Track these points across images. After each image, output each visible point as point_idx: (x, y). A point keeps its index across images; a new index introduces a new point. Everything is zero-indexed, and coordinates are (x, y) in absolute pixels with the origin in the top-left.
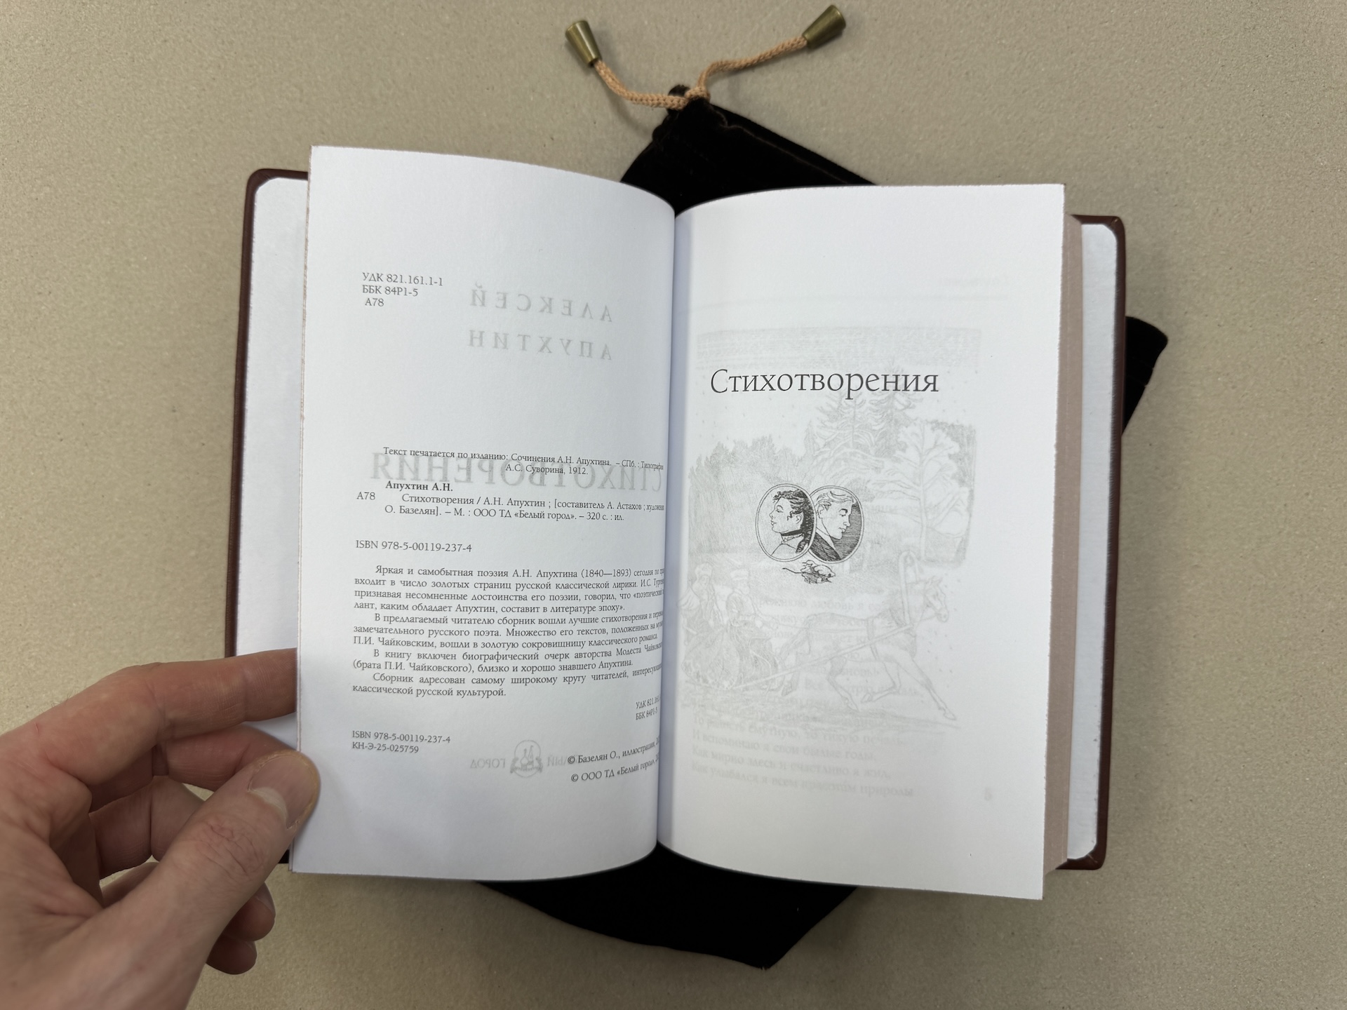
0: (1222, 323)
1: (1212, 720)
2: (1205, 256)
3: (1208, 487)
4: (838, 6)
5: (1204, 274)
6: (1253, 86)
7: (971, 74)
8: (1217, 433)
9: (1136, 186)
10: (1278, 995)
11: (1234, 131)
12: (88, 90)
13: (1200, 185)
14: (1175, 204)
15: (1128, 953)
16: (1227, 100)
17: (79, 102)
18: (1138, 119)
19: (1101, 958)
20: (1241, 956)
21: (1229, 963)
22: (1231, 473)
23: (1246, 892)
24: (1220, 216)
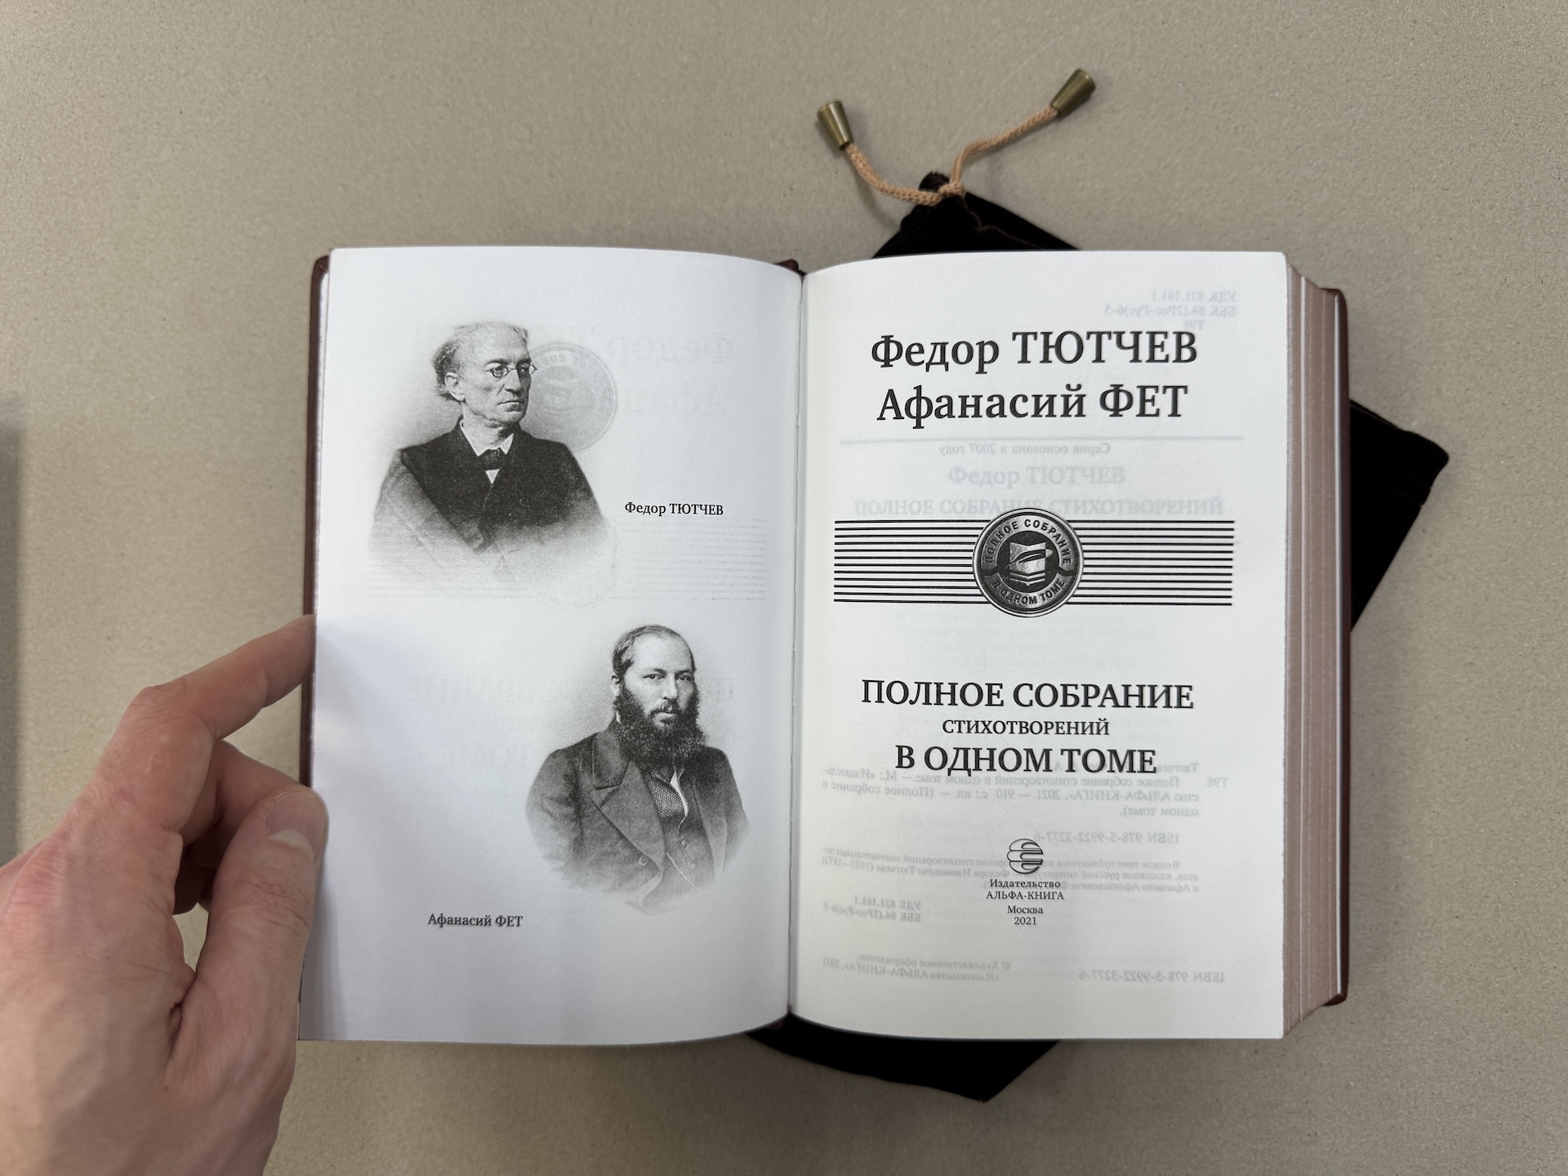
0: (1507, 402)
1: (1482, 831)
2: (1491, 329)
3: (1486, 579)
5: (1488, 349)
6: (1550, 147)
7: (1240, 129)
8: (1498, 520)
9: (1417, 252)
10: (1547, 1134)
11: (1526, 195)
14: (1458, 272)
15: (1382, 1079)
16: (1520, 162)
18: (1420, 180)
19: (1352, 1083)
20: (1507, 1089)
21: (1494, 1096)
22: (1511, 564)
23: (1515, 1019)
24: (1508, 286)
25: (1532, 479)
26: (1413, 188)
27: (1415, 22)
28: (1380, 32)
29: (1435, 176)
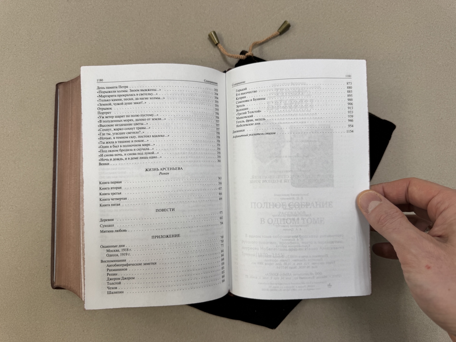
25: (419, 135)
26: (380, 54)
27: (378, 7)
28: (368, 10)
29: (386, 50)
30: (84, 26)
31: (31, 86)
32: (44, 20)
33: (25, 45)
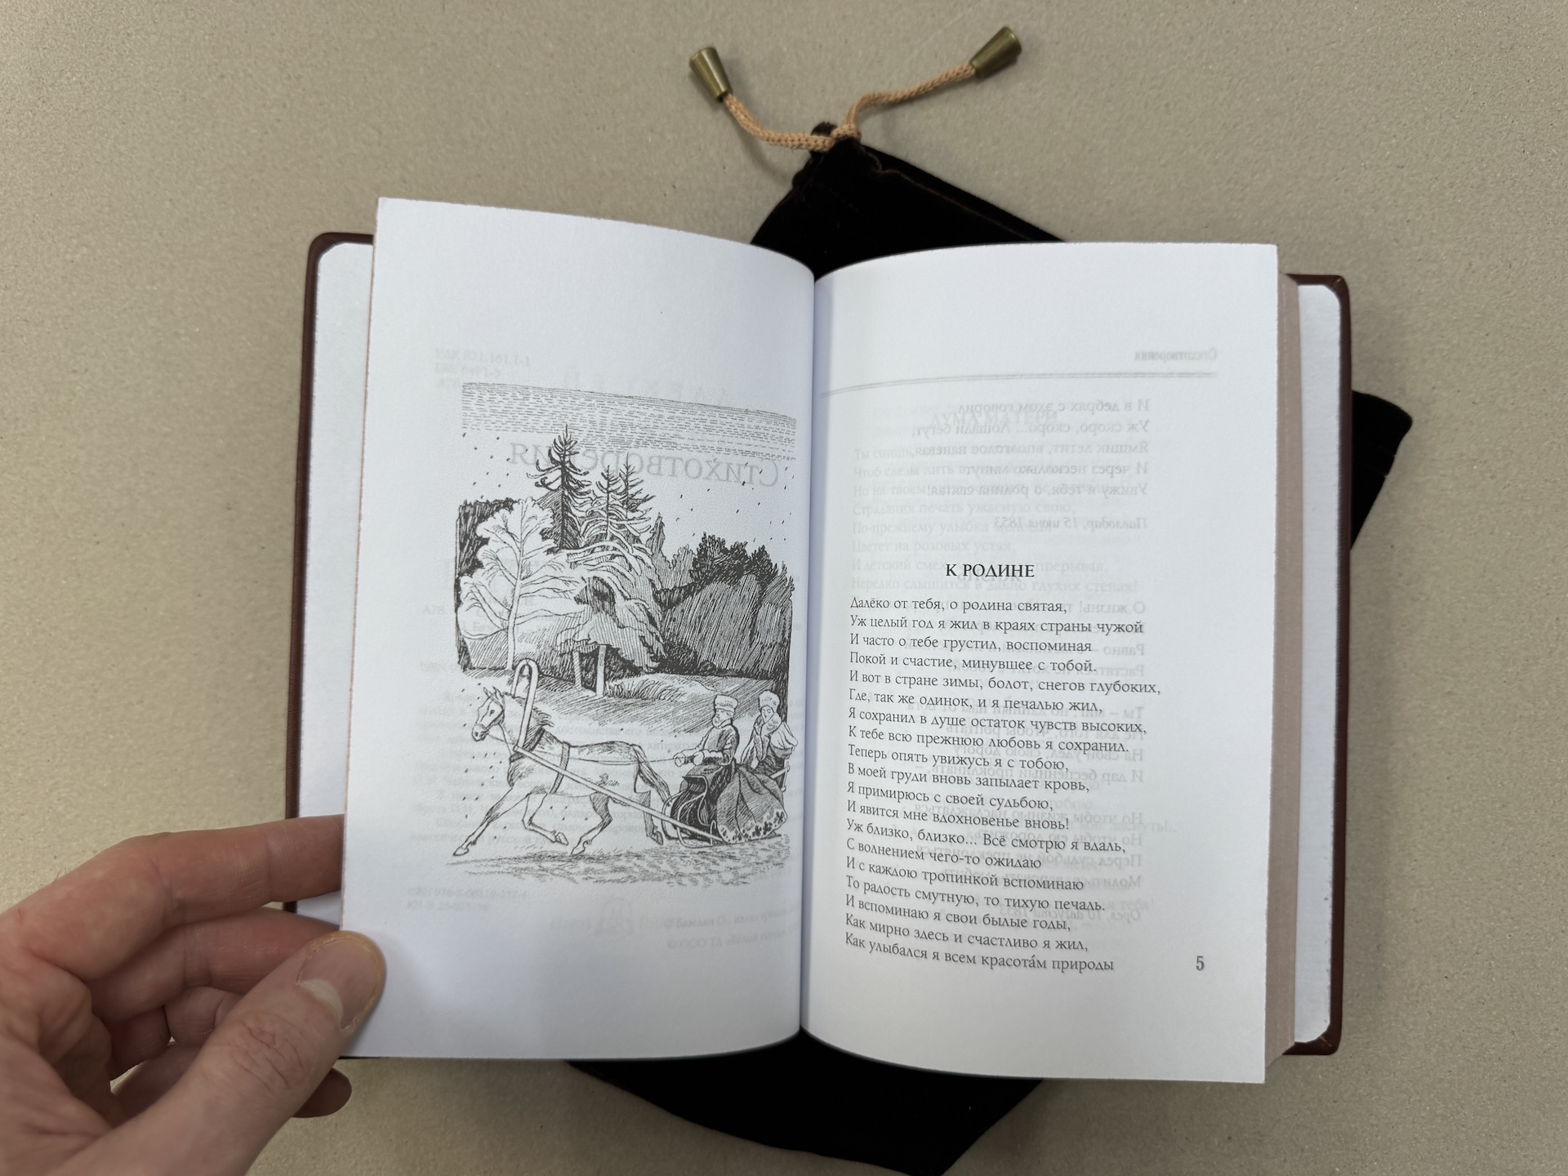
4: (1012, 27)
12: (133, 135)
13: (1449, 236)
17: (122, 148)
30: (237, 52)
31: (41, 278)
32: (90, 29)
33: (22, 124)
